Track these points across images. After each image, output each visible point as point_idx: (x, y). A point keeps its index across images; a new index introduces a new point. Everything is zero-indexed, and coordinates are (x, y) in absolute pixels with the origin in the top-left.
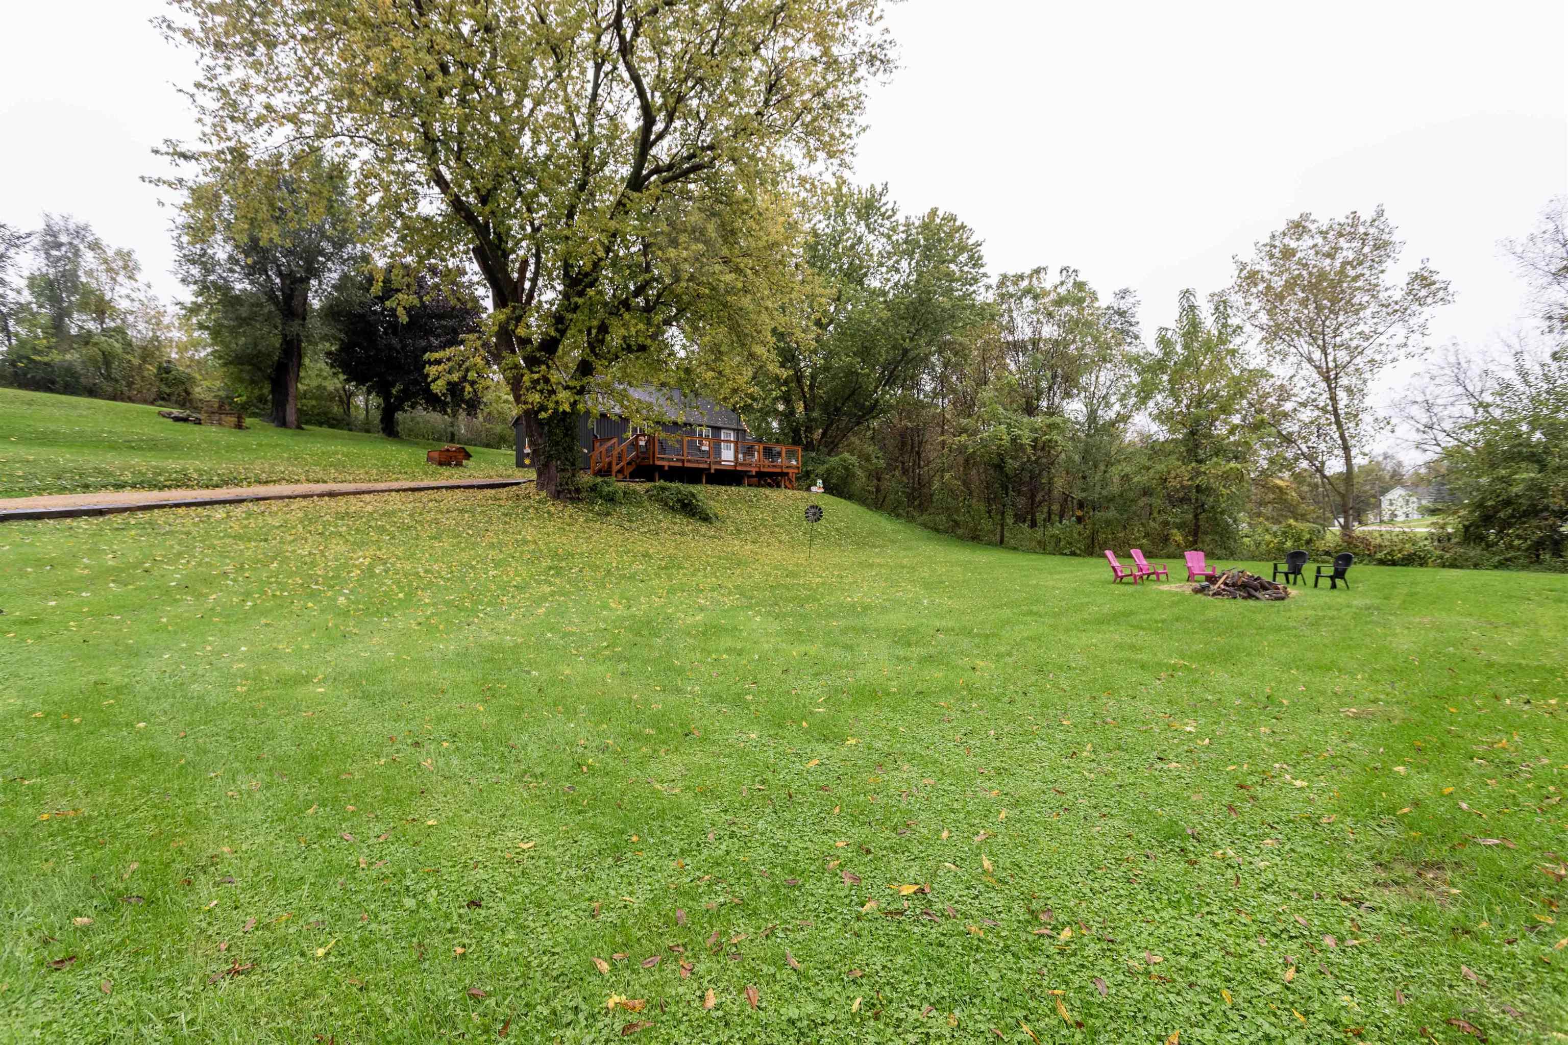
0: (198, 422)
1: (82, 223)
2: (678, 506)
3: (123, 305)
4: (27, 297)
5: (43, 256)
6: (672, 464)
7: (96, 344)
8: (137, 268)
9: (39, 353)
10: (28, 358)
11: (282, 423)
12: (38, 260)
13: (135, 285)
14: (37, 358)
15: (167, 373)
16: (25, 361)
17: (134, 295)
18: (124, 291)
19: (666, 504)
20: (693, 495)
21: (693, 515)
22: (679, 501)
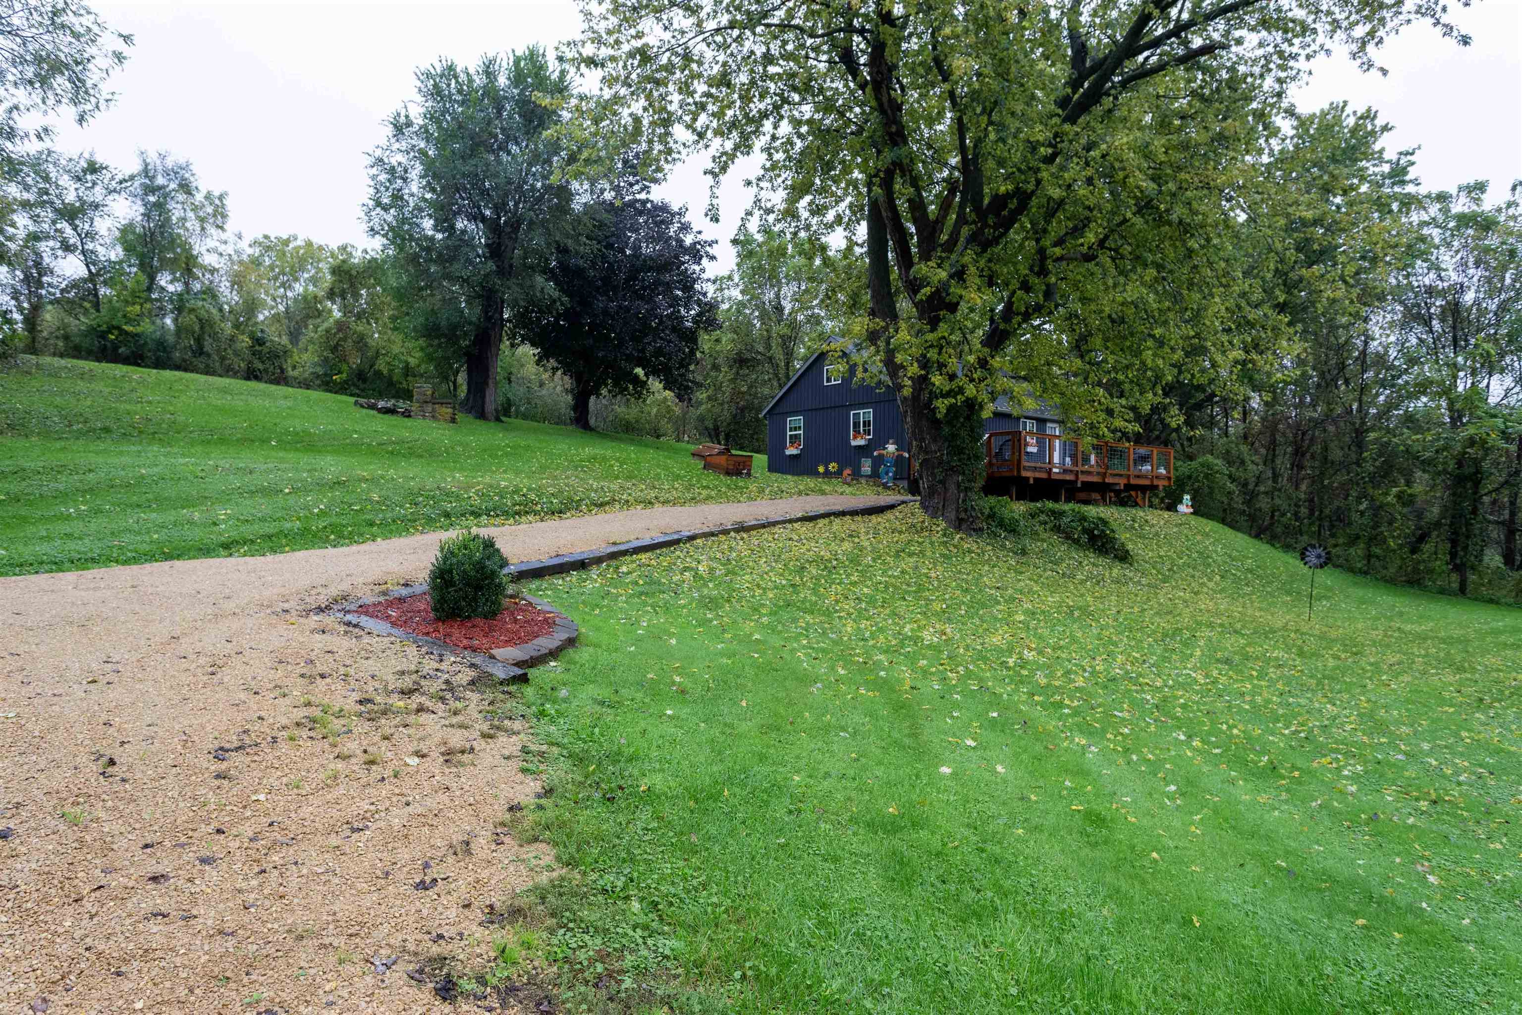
0: (407, 414)
1: (182, 161)
2: (1085, 538)
3: (209, 259)
4: (116, 253)
5: (139, 202)
6: (1038, 475)
7: (192, 310)
8: (224, 216)
9: (129, 321)
10: (118, 328)
11: (482, 415)
12: (135, 207)
13: (224, 236)
14: (128, 328)
15: (260, 345)
16: (116, 332)
17: (222, 248)
18: (211, 243)
19: (1068, 537)
20: (1105, 522)
21: (1107, 553)
22: (1085, 531)
